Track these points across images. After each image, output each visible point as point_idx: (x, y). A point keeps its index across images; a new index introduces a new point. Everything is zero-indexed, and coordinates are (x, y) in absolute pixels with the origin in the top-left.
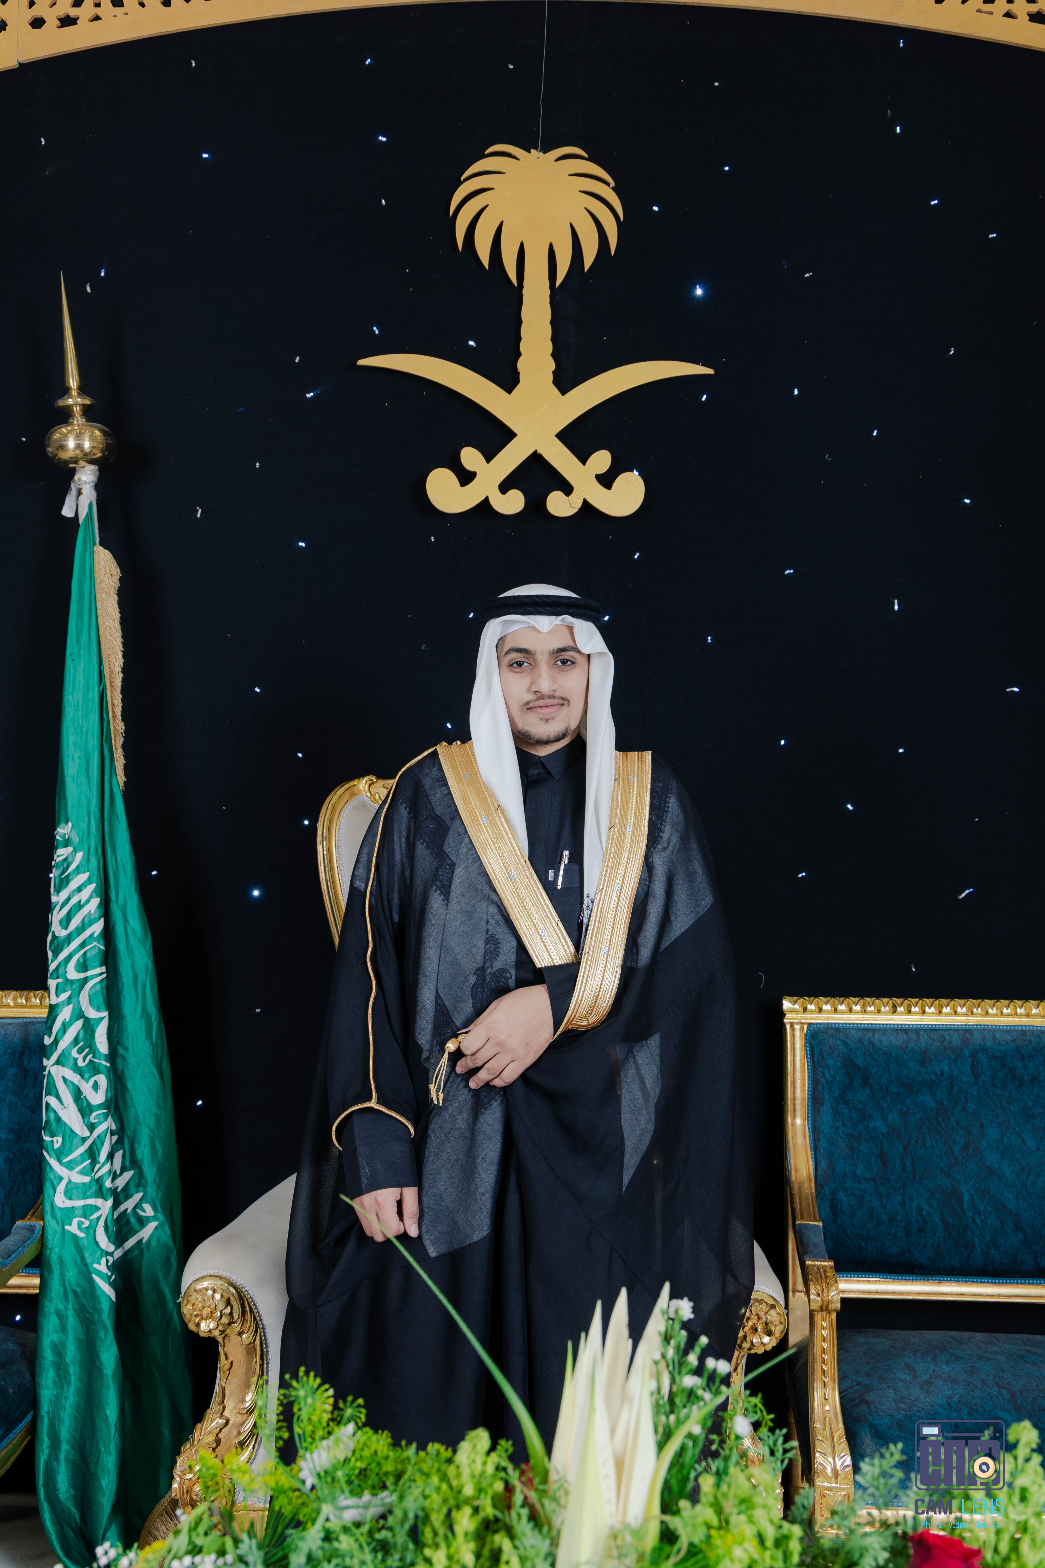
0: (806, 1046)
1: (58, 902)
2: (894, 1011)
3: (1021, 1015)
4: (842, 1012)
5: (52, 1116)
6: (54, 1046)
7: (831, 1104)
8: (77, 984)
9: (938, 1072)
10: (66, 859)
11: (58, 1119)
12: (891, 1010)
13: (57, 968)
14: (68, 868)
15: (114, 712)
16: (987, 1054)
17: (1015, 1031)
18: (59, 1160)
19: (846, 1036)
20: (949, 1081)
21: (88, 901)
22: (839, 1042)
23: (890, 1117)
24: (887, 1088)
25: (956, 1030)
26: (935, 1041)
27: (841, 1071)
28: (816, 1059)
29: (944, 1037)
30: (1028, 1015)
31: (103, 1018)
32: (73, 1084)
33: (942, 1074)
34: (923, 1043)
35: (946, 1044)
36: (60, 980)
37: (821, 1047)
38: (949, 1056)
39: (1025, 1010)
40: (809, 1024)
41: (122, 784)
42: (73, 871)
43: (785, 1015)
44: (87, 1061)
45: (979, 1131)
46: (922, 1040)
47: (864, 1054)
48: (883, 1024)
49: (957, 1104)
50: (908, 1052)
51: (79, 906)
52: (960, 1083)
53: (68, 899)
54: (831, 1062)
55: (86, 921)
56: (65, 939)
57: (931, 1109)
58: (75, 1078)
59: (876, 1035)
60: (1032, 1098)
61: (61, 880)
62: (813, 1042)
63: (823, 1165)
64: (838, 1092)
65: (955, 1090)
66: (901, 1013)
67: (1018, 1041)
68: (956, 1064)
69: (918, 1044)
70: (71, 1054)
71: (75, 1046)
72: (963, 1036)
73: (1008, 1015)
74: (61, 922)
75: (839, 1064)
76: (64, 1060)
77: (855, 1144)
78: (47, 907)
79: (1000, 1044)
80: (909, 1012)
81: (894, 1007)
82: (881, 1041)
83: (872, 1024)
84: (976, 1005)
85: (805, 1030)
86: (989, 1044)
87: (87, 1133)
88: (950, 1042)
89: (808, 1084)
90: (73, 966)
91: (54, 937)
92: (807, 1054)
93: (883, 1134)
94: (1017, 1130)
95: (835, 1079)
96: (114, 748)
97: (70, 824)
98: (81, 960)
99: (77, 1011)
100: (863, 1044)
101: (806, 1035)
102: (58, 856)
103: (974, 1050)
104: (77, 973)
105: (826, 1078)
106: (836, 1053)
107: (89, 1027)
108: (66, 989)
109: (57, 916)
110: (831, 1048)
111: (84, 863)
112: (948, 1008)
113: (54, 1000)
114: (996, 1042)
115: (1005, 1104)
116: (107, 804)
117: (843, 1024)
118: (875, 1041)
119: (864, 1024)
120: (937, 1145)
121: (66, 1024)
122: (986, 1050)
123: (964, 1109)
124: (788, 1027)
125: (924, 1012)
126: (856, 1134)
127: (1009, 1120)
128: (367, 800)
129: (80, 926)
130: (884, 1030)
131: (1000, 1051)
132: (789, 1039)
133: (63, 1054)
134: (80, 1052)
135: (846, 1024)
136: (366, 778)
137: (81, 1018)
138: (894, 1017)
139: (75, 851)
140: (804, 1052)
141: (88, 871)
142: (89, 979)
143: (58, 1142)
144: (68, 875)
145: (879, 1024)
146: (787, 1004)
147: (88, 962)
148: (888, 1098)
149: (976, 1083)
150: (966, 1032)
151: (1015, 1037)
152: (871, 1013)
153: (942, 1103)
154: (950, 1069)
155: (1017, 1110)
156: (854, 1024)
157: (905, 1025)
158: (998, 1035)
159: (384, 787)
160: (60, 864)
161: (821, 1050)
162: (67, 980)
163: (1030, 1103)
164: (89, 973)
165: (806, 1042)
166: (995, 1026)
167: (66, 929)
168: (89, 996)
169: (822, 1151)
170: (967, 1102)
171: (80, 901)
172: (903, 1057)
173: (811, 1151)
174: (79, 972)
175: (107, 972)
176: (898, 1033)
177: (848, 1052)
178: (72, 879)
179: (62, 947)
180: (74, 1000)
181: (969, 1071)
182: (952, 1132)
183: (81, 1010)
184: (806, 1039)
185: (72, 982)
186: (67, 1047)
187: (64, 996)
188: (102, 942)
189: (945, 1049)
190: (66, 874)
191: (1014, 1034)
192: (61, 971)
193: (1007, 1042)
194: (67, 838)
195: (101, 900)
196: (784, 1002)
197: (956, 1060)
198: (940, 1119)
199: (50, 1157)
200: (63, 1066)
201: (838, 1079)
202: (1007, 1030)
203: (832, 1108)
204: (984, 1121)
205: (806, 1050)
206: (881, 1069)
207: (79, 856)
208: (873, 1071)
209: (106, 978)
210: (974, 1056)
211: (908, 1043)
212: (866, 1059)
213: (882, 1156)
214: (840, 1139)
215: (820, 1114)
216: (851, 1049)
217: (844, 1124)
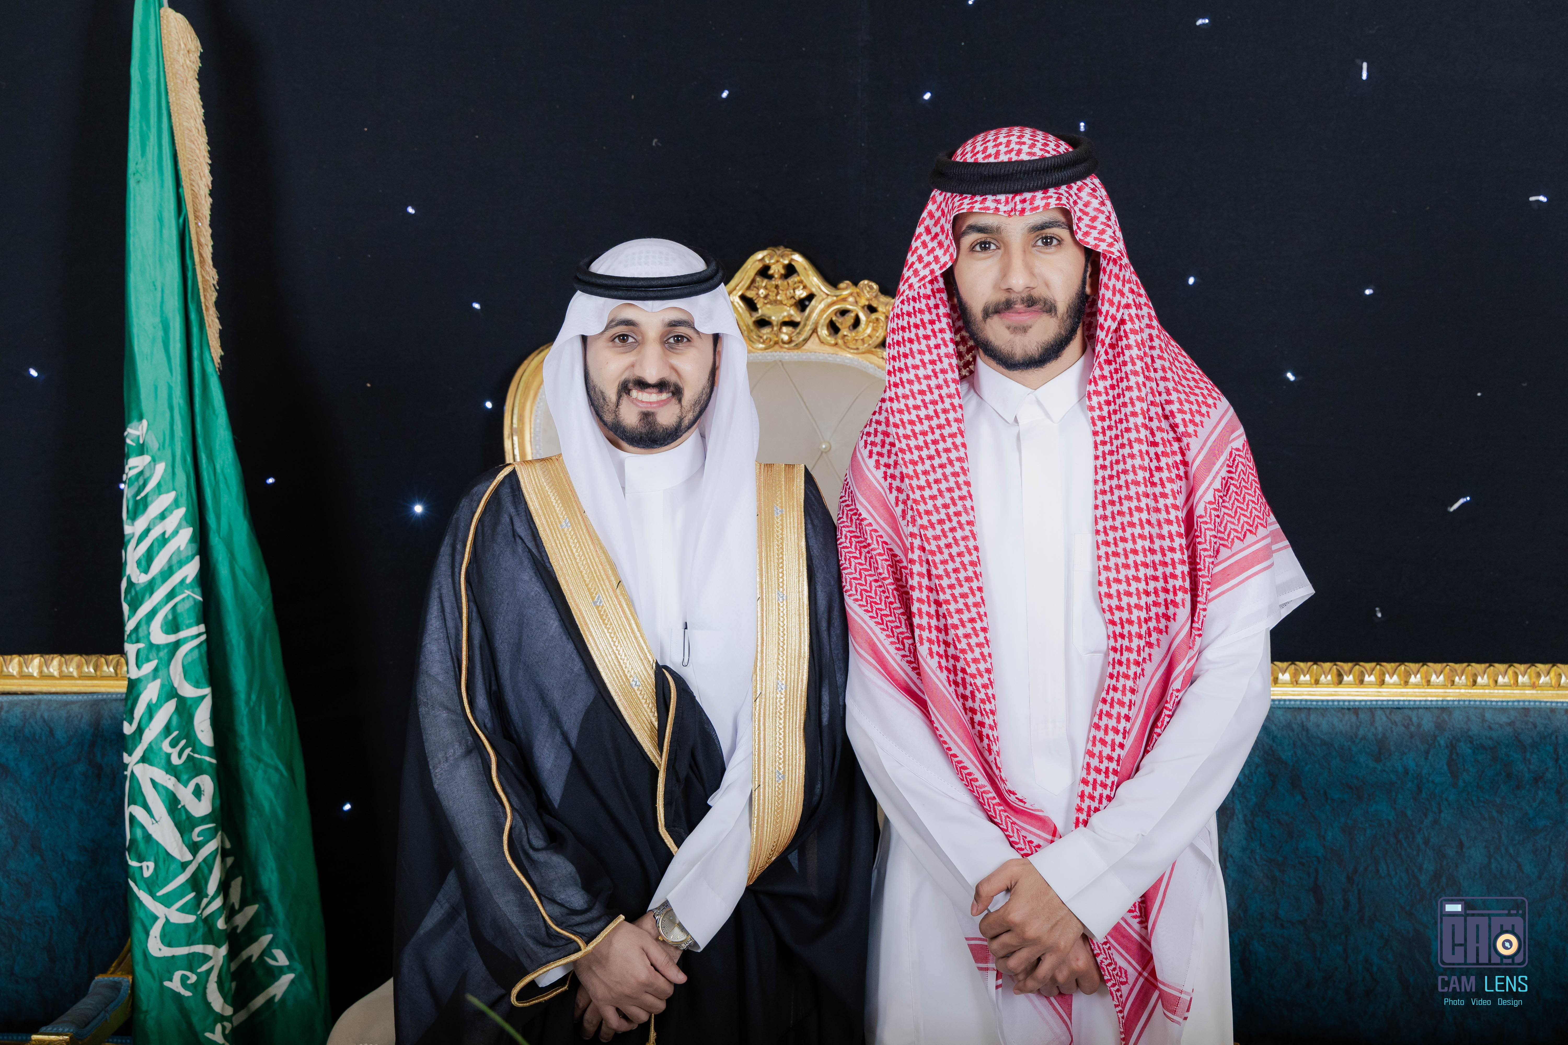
1: (133, 534)
2: (1340, 681)
3: (1524, 686)
5: (139, 833)
6: (137, 736)
7: (1245, 816)
8: (166, 651)
9: (1400, 769)
10: (141, 473)
11: (148, 837)
12: (1336, 680)
13: (136, 629)
14: (144, 485)
15: (201, 255)
16: (1471, 742)
17: (1514, 709)
18: (152, 894)
20: (1416, 781)
21: (176, 532)
23: (1329, 834)
24: (1325, 793)
25: (1427, 709)
26: (1396, 725)
27: (1259, 769)
29: (1411, 720)
30: (1534, 686)
31: (203, 697)
32: (166, 789)
33: (1406, 772)
34: (1380, 729)
35: (1412, 729)
36: (141, 645)
38: (1417, 746)
39: (1530, 678)
41: (217, 360)
42: (153, 490)
44: (184, 756)
45: (1457, 852)
46: (1378, 724)
47: (1294, 744)
48: (1322, 701)
49: (1425, 815)
50: (1357, 741)
51: (164, 540)
52: (1431, 785)
53: (147, 531)
55: (174, 561)
56: (146, 586)
57: (1389, 822)
58: (169, 781)
59: (1312, 717)
60: (1535, 805)
61: (136, 503)
64: (1254, 799)
65: (1424, 795)
66: (1349, 684)
67: (1518, 724)
68: (1426, 759)
69: (1373, 730)
70: (161, 749)
71: (166, 737)
72: (1438, 717)
73: (1505, 686)
74: (139, 563)
76: (152, 756)
77: (1277, 874)
78: (119, 541)
79: (1490, 728)
80: (1362, 682)
81: (1340, 675)
82: (1318, 726)
83: (1306, 701)
84: (1459, 672)
86: (1475, 729)
87: (188, 857)
88: (1419, 726)
90: (159, 625)
91: (131, 584)
93: (1318, 858)
94: (1511, 850)
95: (1251, 781)
96: (204, 308)
97: (145, 422)
98: (170, 617)
99: (168, 688)
100: (1293, 730)
102: (130, 469)
103: (1454, 738)
104: (164, 636)
107: (185, 710)
108: (151, 657)
109: (132, 555)
111: (169, 477)
112: (1419, 676)
113: (134, 674)
114: (1486, 725)
115: (1495, 814)
116: (197, 391)
118: (1310, 725)
119: (1295, 701)
120: (1396, 873)
121: (153, 707)
122: (1470, 737)
123: (1435, 822)
125: (1382, 683)
126: (1280, 859)
127: (1500, 837)
129: (166, 568)
130: (1323, 709)
131: (1491, 738)
133: (150, 748)
134: (173, 745)
137: (173, 697)
138: (1339, 689)
139: (154, 460)
141: (174, 489)
142: (181, 642)
143: (148, 868)
144: (146, 496)
145: (1317, 701)
147: (180, 619)
148: (1327, 807)
149: (1455, 785)
150: (1443, 710)
151: (1512, 718)
152: (1306, 684)
153: (1404, 814)
154: (1417, 766)
155: (1512, 822)
156: (1280, 700)
157: (1355, 701)
158: (1488, 715)
160: (133, 479)
162: (151, 645)
163: (1531, 813)
164: (182, 634)
166: (1486, 701)
167: (146, 571)
168: (183, 667)
170: (1440, 811)
171: (164, 533)
172: (1350, 749)
174: (167, 632)
175: (207, 632)
176: (1343, 714)
177: (1271, 742)
178: (152, 502)
179: (143, 598)
180: (162, 672)
181: (1445, 767)
182: (1418, 855)
183: (173, 687)
185: (158, 648)
186: (156, 738)
187: (148, 668)
188: (198, 590)
189: (1412, 736)
190: (143, 494)
191: (1512, 713)
192: (142, 632)
193: (1501, 726)
194: (141, 442)
195: (194, 531)
197: (1427, 752)
198: (1401, 836)
199: (139, 889)
200: (151, 764)
201: (1255, 780)
202: (1502, 709)
203: (1246, 822)
204: (1464, 838)
206: (1317, 766)
207: (160, 468)
208: (1307, 769)
209: (207, 640)
210: (1452, 746)
211: (1358, 728)
212: (1295, 753)
213: (1316, 890)
214: (1256, 867)
215: (1229, 831)
216: (1274, 738)
217: (1262, 845)
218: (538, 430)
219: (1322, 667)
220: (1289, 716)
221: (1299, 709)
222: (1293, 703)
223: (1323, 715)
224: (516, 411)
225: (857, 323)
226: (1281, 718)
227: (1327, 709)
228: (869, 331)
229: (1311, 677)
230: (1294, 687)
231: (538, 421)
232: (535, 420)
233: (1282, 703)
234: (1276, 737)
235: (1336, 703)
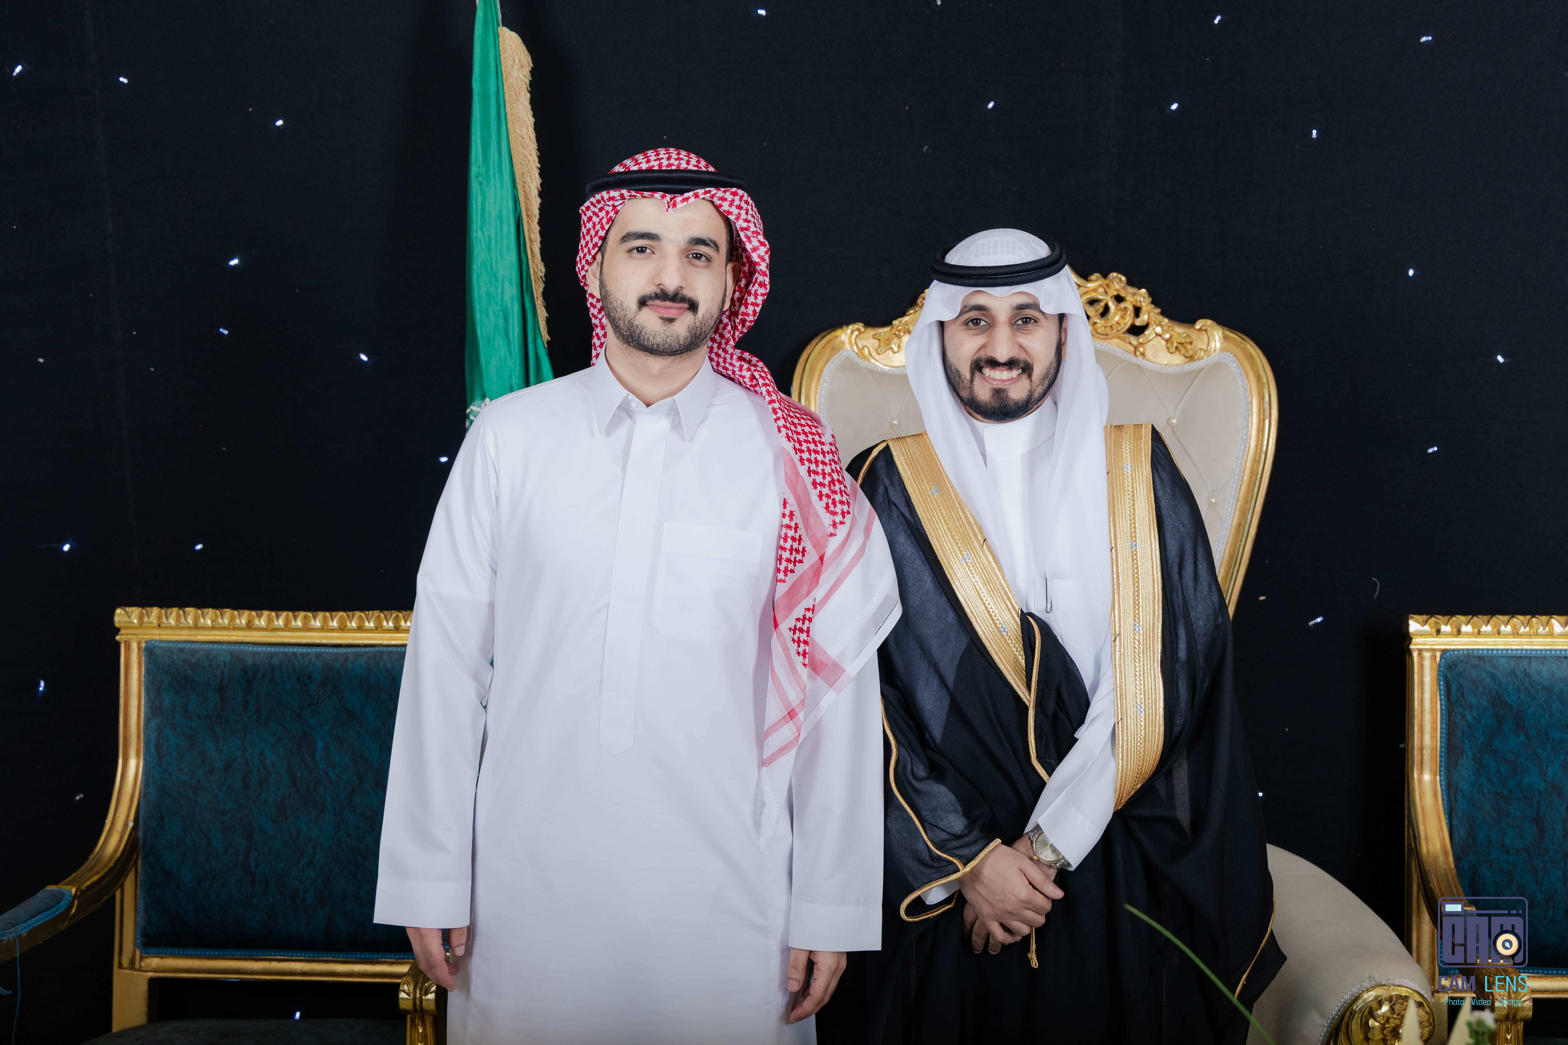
0: (1438, 680)
4: (1487, 635)
7: (1474, 754)
19: (1494, 666)
22: (1484, 675)
23: (1550, 769)
24: (1547, 733)
27: (1487, 712)
28: (1453, 697)
37: (1461, 681)
40: (1444, 651)
43: (1411, 639)
47: (1518, 690)
48: (1541, 650)
54: (1474, 701)
59: (1532, 665)
62: (1449, 675)
63: (1462, 832)
64: (1482, 739)
75: (1484, 703)
77: (1503, 805)
82: (1539, 672)
83: (1527, 650)
85: (1438, 659)
89: (1441, 728)
92: (1440, 690)
93: (1540, 792)
95: (1480, 722)
96: (535, 297)
100: (1517, 677)
101: (1440, 665)
105: (1467, 721)
106: (1481, 688)
110: (1474, 682)
117: (1488, 650)
118: (1531, 672)
119: (1517, 650)
124: (1415, 654)
126: (1506, 792)
128: (853, 355)
132: (1416, 670)
135: (1492, 650)
136: (851, 327)
140: (1436, 687)
145: (1536, 650)
146: (1414, 626)
148: (1549, 746)
152: (1525, 635)
156: (1502, 650)
159: (874, 338)
161: (1460, 685)
165: (1439, 675)
169: (1460, 814)
173: (1445, 814)
176: (1561, 662)
177: (1497, 688)
184: (1439, 670)
196: (1411, 622)
201: (1483, 722)
203: (1474, 759)
205: (1440, 685)
206: (1539, 708)
208: (1530, 711)
212: (1519, 697)
213: (1538, 821)
214: (1483, 800)
215: (1458, 767)
216: (1500, 684)
217: (1490, 780)
218: (822, 408)
219: (1540, 620)
220: (1512, 663)
221: (1520, 657)
222: (1514, 652)
223: (1543, 663)
224: (803, 391)
225: (1106, 310)
226: (1506, 666)
227: (1546, 657)
228: (1117, 318)
229: (1530, 628)
230: (1515, 638)
231: (822, 400)
232: (820, 399)
233: (1504, 652)
234: (1502, 682)
235: (1553, 652)
